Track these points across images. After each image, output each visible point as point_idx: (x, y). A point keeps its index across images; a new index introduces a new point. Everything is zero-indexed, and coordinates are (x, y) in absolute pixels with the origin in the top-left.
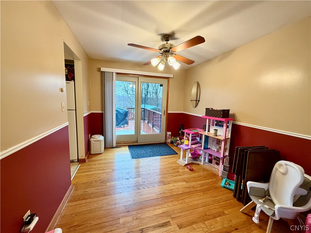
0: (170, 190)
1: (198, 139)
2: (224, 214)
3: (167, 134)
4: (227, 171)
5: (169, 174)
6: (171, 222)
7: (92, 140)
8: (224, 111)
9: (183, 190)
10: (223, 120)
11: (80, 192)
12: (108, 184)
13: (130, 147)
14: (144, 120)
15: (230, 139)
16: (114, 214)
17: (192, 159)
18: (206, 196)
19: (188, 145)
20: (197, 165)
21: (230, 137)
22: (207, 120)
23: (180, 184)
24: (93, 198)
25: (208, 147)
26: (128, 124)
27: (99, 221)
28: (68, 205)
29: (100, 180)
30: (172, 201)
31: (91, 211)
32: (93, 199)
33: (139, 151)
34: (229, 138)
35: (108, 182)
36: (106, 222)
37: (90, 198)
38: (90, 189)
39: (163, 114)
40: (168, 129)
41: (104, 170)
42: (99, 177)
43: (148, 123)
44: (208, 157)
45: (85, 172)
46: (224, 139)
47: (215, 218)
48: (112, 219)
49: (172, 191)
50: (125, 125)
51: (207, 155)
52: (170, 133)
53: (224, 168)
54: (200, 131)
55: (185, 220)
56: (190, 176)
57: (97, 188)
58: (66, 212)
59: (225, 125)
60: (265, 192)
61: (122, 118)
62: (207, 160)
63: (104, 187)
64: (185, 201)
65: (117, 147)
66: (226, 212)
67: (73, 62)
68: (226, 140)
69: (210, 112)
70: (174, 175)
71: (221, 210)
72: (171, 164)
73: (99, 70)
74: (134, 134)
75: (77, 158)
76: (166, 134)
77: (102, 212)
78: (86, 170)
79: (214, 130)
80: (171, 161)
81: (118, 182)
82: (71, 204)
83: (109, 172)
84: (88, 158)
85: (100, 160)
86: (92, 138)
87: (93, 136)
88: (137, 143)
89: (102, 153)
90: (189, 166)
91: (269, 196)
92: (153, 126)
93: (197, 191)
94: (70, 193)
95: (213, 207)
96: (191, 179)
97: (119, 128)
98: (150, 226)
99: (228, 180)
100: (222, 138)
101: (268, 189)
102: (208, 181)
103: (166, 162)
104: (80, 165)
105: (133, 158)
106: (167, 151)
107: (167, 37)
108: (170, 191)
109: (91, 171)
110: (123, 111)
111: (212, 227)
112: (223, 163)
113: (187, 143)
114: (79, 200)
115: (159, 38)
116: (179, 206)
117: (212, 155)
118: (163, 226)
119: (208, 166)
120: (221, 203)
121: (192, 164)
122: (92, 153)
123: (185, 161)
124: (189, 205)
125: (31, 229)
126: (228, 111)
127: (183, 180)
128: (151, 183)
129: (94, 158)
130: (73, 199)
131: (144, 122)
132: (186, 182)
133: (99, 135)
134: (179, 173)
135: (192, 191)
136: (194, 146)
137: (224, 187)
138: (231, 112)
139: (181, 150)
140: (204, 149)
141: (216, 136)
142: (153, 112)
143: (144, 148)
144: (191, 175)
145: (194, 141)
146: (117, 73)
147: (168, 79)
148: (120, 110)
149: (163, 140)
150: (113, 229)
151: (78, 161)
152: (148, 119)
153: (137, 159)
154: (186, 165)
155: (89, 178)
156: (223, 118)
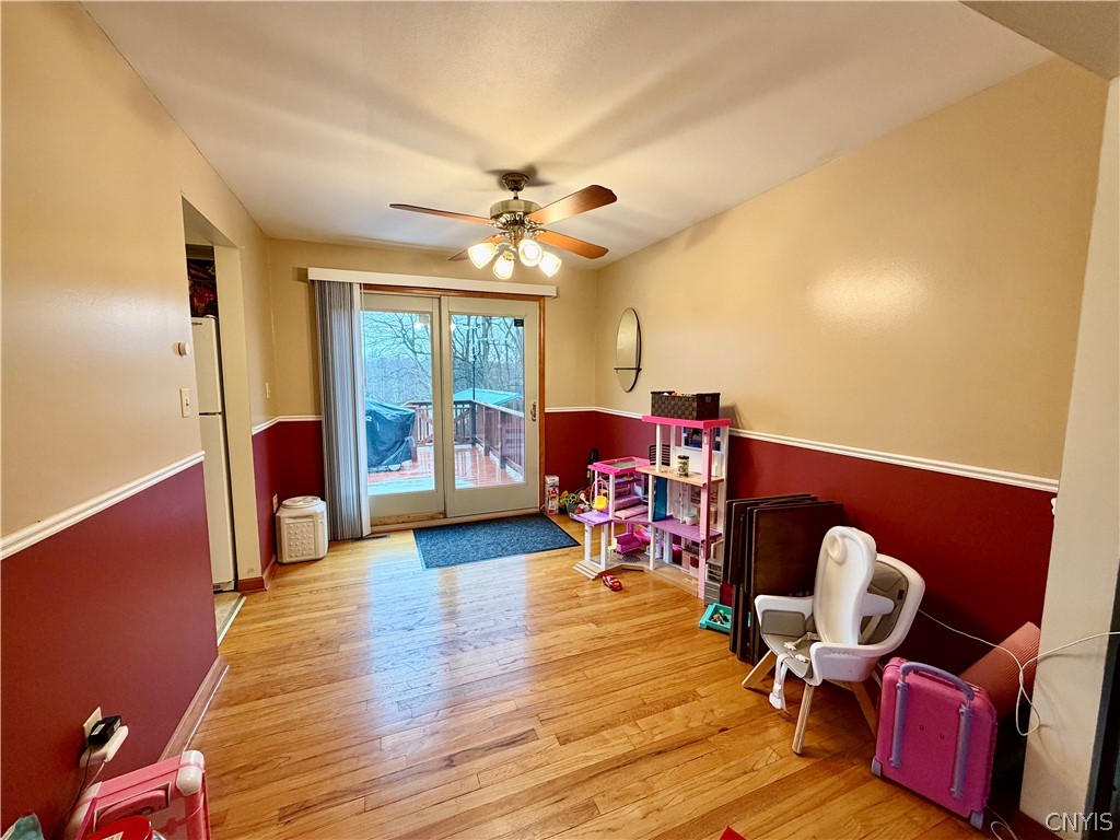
0: (545, 649)
1: (639, 490)
2: (696, 696)
3: (545, 482)
4: (718, 581)
5: (544, 604)
6: (540, 730)
7: (283, 514)
8: (700, 397)
9: (584, 647)
10: (699, 424)
11: (249, 678)
12: (343, 648)
13: (418, 532)
14: (473, 444)
15: (725, 483)
16: (365, 728)
17: (621, 557)
18: (650, 654)
19: (604, 512)
20: (635, 573)
21: (724, 477)
22: (658, 428)
23: (575, 629)
24: (293, 691)
25: (668, 514)
26: (415, 460)
27: (318, 750)
28: (211, 716)
29: (318, 639)
30: (547, 678)
31: (289, 727)
32: (295, 694)
33: (448, 543)
34: (722, 480)
35: (343, 643)
36: (339, 750)
37: (284, 691)
38: (282, 667)
39: (530, 416)
40: (548, 468)
41: (329, 608)
42: (313, 632)
43: (487, 454)
44: (671, 546)
45: (264, 620)
46: (704, 485)
47: (668, 707)
48: (358, 740)
49: (548, 651)
50: (407, 463)
51: (667, 538)
52: (557, 479)
53: (710, 572)
54: (640, 465)
55: (581, 723)
56: (608, 605)
57: (308, 662)
58: (205, 736)
59: (705, 439)
60: (805, 623)
61: (393, 439)
62: (667, 557)
63: (328, 657)
64: (587, 672)
65: (374, 535)
66: (701, 691)
67: (210, 251)
68: (712, 486)
69: (664, 403)
70: (561, 605)
71: (689, 688)
72: (556, 577)
73: (302, 275)
74: (433, 488)
75: (232, 578)
76: (543, 484)
77: (325, 726)
78: (264, 615)
79: (679, 457)
80: (554, 568)
81: (377, 640)
82: (220, 713)
83: (346, 614)
84: (272, 575)
85: (316, 579)
86: (286, 507)
87: (286, 502)
88: (445, 517)
89: (321, 556)
90: (608, 578)
91: (815, 631)
92: (504, 460)
93: (626, 644)
94: (213, 683)
95: (667, 683)
96: (611, 614)
97: (383, 474)
98: (475, 745)
99: (721, 608)
100: (701, 481)
101: (812, 614)
102: (664, 615)
103: (538, 571)
104: (244, 599)
105: (428, 566)
106: (545, 538)
107: (514, 180)
108: (543, 652)
109: (283, 615)
110: (394, 413)
111: (656, 731)
112: (708, 557)
113: (602, 506)
114: (247, 699)
115: (493, 180)
116: (566, 690)
117: (680, 538)
118: (514, 742)
119: (670, 574)
120: (692, 671)
121: (622, 570)
122: (286, 559)
123: (600, 563)
124: (596, 683)
125: (110, 756)
126: (716, 397)
127: (586, 619)
128: (487, 635)
129: (296, 576)
130: (228, 700)
131: (474, 449)
132: (597, 623)
133: (310, 498)
134: (575, 601)
135: (610, 647)
136: (623, 514)
137: (708, 628)
138: (723, 403)
139: (587, 528)
140: (654, 521)
141: (686, 475)
142: (502, 412)
143: (469, 534)
144: (615, 603)
145: (627, 500)
146: (367, 286)
147: (539, 300)
148: (383, 412)
149: (533, 505)
150: (362, 764)
151: (236, 589)
152: (486, 438)
153: (443, 569)
154: (601, 575)
155: (277, 637)
156: (698, 419)
